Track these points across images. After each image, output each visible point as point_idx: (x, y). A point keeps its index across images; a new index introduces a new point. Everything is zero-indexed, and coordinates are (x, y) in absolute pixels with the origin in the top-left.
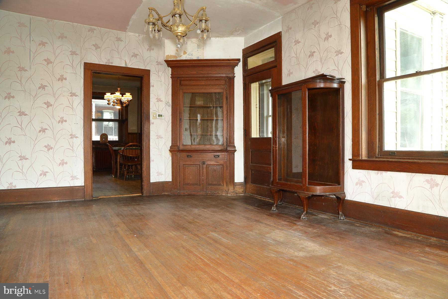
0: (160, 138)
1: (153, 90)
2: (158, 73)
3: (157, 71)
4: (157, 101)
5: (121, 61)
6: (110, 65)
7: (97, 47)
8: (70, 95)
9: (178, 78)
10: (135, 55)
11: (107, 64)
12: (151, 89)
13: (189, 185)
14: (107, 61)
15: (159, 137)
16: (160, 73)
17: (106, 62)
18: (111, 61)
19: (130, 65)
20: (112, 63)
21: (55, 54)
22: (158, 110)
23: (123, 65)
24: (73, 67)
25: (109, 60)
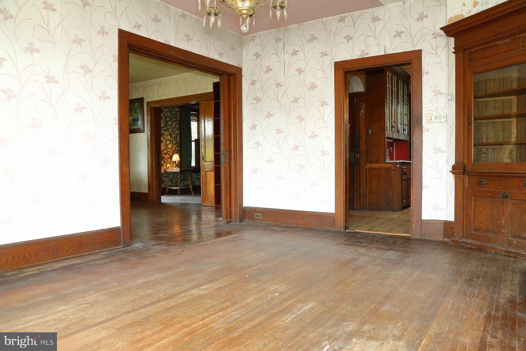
0: (440, 152)
1: (426, 80)
2: (436, 51)
3: (434, 48)
4: (435, 95)
5: (379, 48)
6: (365, 57)
7: (348, 38)
8: (321, 104)
9: (465, 50)
10: (399, 34)
11: (361, 57)
12: (425, 78)
13: (481, 231)
14: (361, 53)
15: (437, 151)
16: (439, 51)
17: (360, 55)
18: (366, 52)
19: (391, 50)
20: (367, 54)
21: (305, 61)
22: (436, 109)
23: (382, 53)
24: (323, 71)
25: (363, 51)
